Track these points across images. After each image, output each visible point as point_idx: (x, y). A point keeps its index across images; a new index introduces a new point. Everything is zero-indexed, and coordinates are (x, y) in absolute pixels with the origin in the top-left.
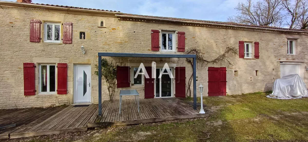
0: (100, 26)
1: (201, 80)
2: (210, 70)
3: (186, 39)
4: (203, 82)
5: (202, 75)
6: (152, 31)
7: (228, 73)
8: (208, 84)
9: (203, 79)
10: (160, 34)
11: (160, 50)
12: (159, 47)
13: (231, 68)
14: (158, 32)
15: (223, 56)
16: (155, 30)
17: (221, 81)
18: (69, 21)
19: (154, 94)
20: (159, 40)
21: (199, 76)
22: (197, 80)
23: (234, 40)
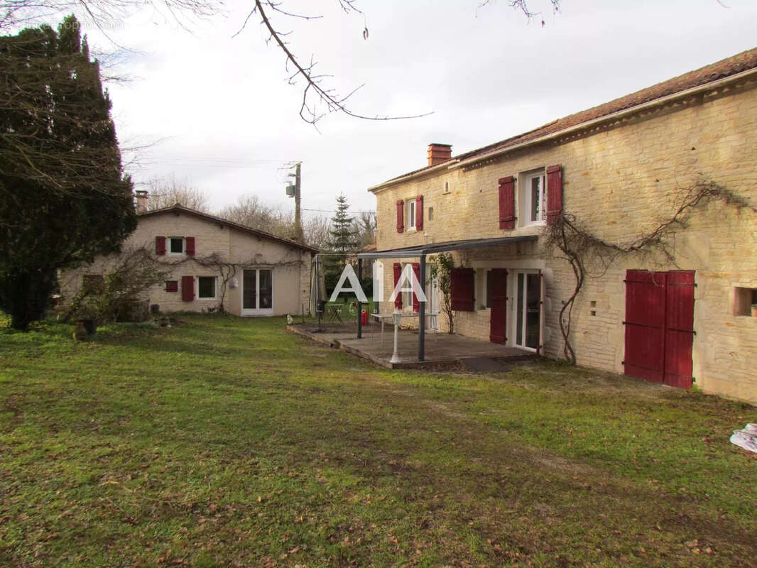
0: (445, 192)
1: (605, 315)
2: (634, 280)
3: (568, 183)
4: (608, 320)
5: (608, 298)
6: (499, 183)
7: (702, 296)
8: (624, 332)
9: (610, 311)
10: (517, 184)
11: (517, 226)
12: (514, 219)
13: (717, 276)
14: (512, 180)
15: (677, 223)
16: (505, 179)
17: (671, 325)
18: (421, 193)
19: (507, 336)
20: (514, 201)
21: (599, 300)
22: (594, 313)
23: (735, 144)
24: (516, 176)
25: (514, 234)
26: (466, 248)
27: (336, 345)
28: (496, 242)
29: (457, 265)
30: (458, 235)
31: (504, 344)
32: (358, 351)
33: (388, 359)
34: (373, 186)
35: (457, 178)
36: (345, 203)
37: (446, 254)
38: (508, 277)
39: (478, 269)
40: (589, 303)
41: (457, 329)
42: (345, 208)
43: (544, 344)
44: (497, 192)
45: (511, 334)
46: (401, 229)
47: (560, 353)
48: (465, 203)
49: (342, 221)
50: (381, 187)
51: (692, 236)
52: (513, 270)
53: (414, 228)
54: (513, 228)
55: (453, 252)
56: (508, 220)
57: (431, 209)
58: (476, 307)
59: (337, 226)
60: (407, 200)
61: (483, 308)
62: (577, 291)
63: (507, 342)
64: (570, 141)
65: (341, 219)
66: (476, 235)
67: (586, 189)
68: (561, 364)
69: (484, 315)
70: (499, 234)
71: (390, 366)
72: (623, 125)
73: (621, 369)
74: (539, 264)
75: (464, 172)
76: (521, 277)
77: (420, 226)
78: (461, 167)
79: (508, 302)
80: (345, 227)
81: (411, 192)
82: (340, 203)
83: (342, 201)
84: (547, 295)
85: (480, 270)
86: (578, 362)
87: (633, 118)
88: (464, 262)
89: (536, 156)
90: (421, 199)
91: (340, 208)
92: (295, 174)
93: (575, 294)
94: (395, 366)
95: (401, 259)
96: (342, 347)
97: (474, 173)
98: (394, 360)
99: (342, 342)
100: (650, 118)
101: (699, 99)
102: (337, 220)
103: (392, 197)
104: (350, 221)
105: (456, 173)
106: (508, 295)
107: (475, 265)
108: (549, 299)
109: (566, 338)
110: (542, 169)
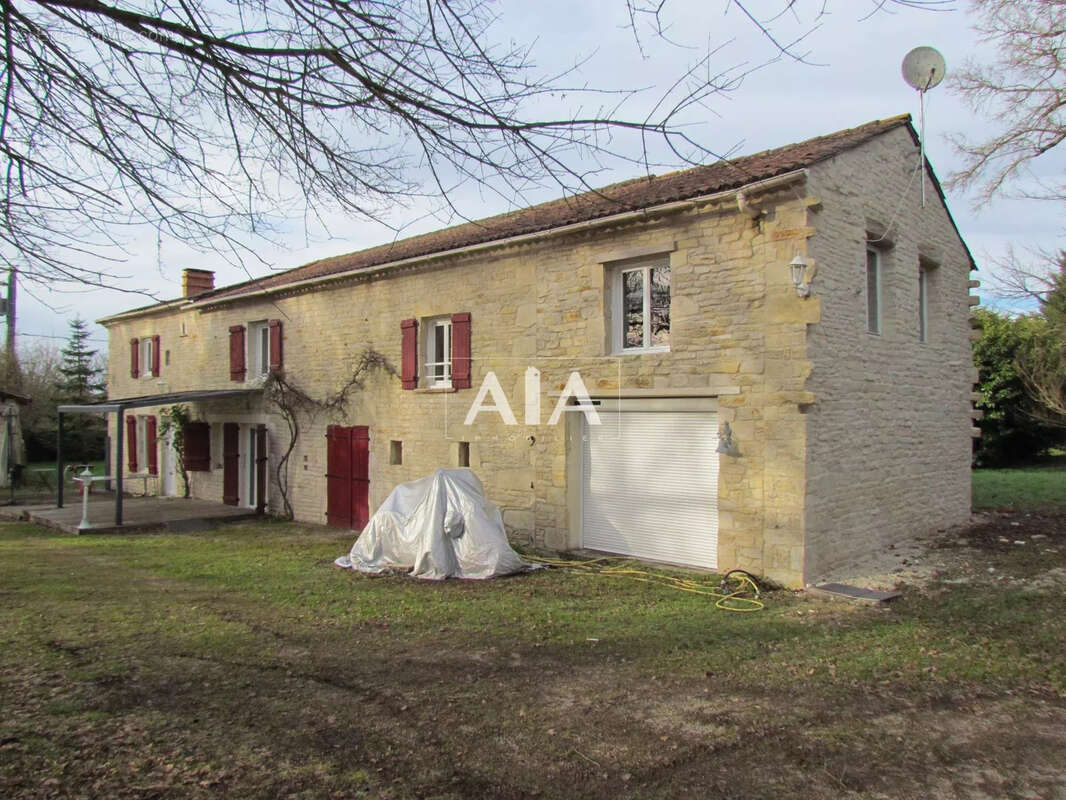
0: (182, 335)
1: (314, 469)
2: (332, 435)
4: (315, 474)
5: (316, 452)
6: (230, 331)
7: (373, 447)
8: (326, 484)
9: (318, 465)
10: (246, 333)
11: (246, 378)
12: (243, 371)
13: (380, 432)
14: (242, 329)
15: (356, 384)
16: (235, 327)
17: (355, 476)
18: (158, 332)
19: (240, 496)
20: (243, 351)
21: (309, 454)
22: (306, 467)
23: (389, 320)
24: (245, 325)
25: (244, 386)
26: (203, 399)
27: (25, 517)
28: (230, 394)
29: (194, 418)
30: (195, 385)
31: (236, 505)
32: (48, 521)
33: (75, 527)
34: (103, 316)
35: (193, 320)
36: (83, 330)
37: (184, 405)
38: (240, 432)
39: (214, 424)
40: (302, 458)
41: (194, 493)
42: (84, 336)
43: (270, 501)
44: (228, 339)
45: (243, 493)
46: (135, 373)
47: (281, 509)
48: (201, 348)
49: (79, 354)
50: (111, 321)
51: (366, 395)
52: (244, 425)
53: (150, 374)
54: (243, 380)
55: (189, 404)
56: (238, 372)
57: (168, 353)
58: (212, 466)
59: (70, 362)
60: (144, 339)
61: (219, 467)
62: (292, 446)
63: (240, 503)
64: (288, 297)
65: (76, 352)
66: (211, 386)
67: (299, 346)
68: (279, 520)
69: (218, 474)
70: (232, 386)
71: (77, 533)
72: (323, 290)
73: (324, 520)
74: (264, 419)
75: (201, 313)
76: (252, 431)
77: (156, 371)
78: (197, 308)
79: (240, 460)
80: (84, 363)
81: (146, 330)
82: (76, 330)
83: (78, 327)
84: (271, 452)
85: (216, 425)
86: (296, 517)
87: (330, 285)
88: (200, 416)
89: (261, 308)
90: (157, 339)
91: (76, 337)
92: (7, 282)
93: (291, 449)
94: (83, 532)
95: (136, 409)
96: (32, 519)
97: (209, 316)
98: (83, 526)
99: (33, 514)
100: (340, 287)
101: (369, 279)
102: (69, 353)
103: (125, 332)
104: (91, 354)
105: (192, 314)
106: (240, 452)
107: (211, 419)
108: (273, 455)
109: (284, 495)
110: (266, 321)
